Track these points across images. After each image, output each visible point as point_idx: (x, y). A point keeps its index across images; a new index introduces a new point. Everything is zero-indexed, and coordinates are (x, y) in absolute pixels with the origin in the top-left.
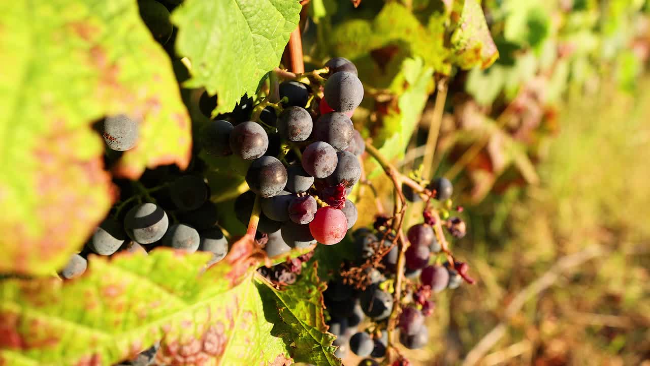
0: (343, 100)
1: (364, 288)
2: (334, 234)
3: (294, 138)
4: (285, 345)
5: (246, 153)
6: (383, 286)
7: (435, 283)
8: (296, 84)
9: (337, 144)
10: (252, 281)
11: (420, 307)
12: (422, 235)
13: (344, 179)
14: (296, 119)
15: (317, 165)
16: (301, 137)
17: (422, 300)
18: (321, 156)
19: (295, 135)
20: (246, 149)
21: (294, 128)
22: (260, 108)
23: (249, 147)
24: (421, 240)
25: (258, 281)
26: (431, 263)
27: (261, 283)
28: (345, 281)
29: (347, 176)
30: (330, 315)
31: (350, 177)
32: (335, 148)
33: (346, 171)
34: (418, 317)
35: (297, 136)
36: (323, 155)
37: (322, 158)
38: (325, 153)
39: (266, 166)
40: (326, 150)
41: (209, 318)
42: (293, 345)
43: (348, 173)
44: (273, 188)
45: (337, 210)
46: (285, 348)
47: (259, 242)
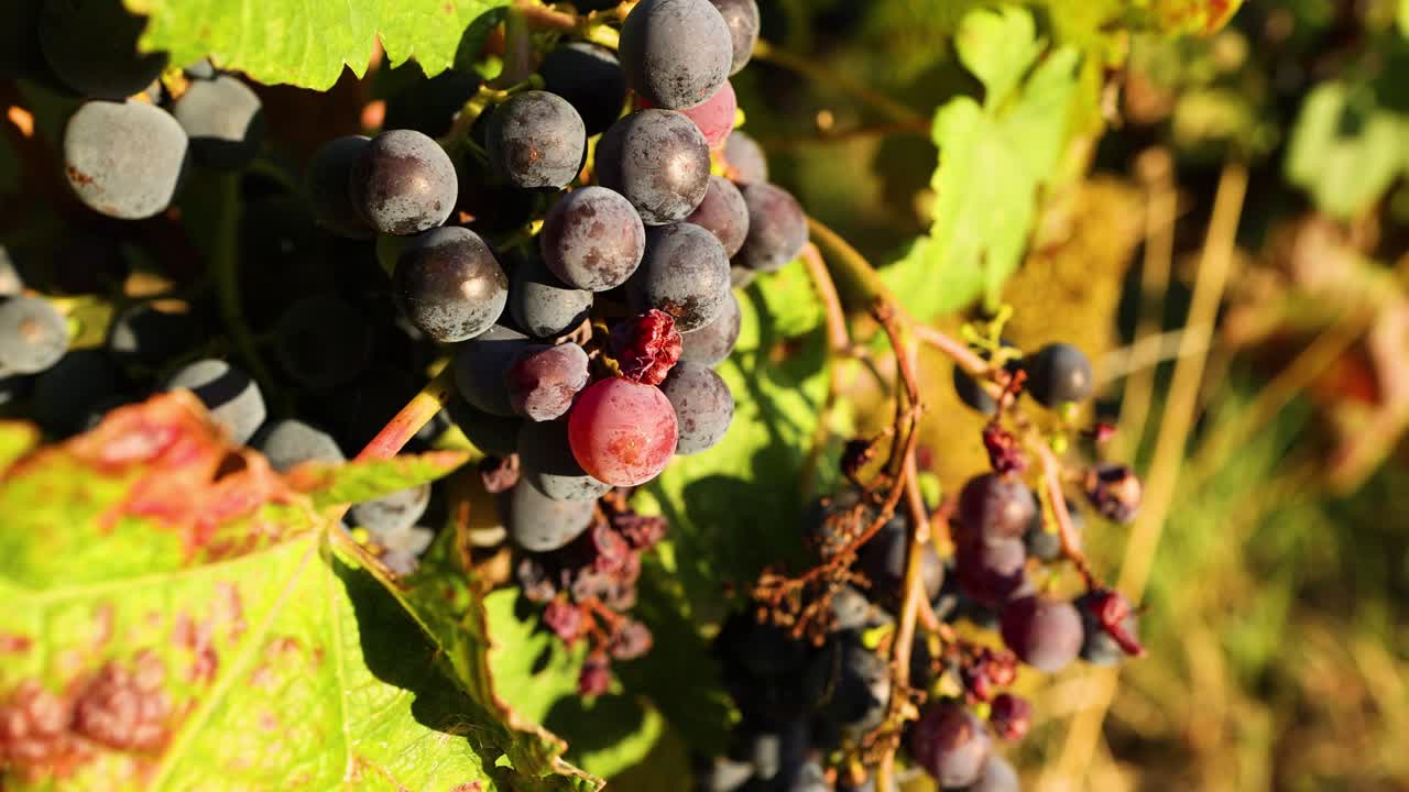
0: (656, 64)
1: (819, 641)
2: (622, 453)
3: (524, 177)
4: (479, 759)
5: (379, 213)
6: (872, 639)
7: (1034, 646)
8: (585, 48)
9: (646, 193)
10: (323, 555)
11: (983, 711)
12: (992, 503)
13: (666, 299)
14: (523, 122)
15: (567, 248)
16: (544, 174)
17: (989, 690)
18: (578, 222)
19: (523, 166)
20: (377, 199)
21: (519, 147)
22: (470, 110)
23: (384, 195)
24: (991, 518)
25: (345, 559)
26: (1029, 587)
27: (354, 565)
28: (762, 614)
29: (675, 288)
30: (740, 706)
31: (686, 293)
32: (641, 207)
33: (671, 275)
34: (971, 736)
35: (530, 171)
36: (584, 220)
37: (581, 227)
38: (592, 213)
39: (431, 249)
40: (596, 206)
41: (107, 637)
42: (503, 761)
43: (677, 279)
44: (448, 309)
45: (641, 385)
46: (480, 767)
47: (492, 481)
